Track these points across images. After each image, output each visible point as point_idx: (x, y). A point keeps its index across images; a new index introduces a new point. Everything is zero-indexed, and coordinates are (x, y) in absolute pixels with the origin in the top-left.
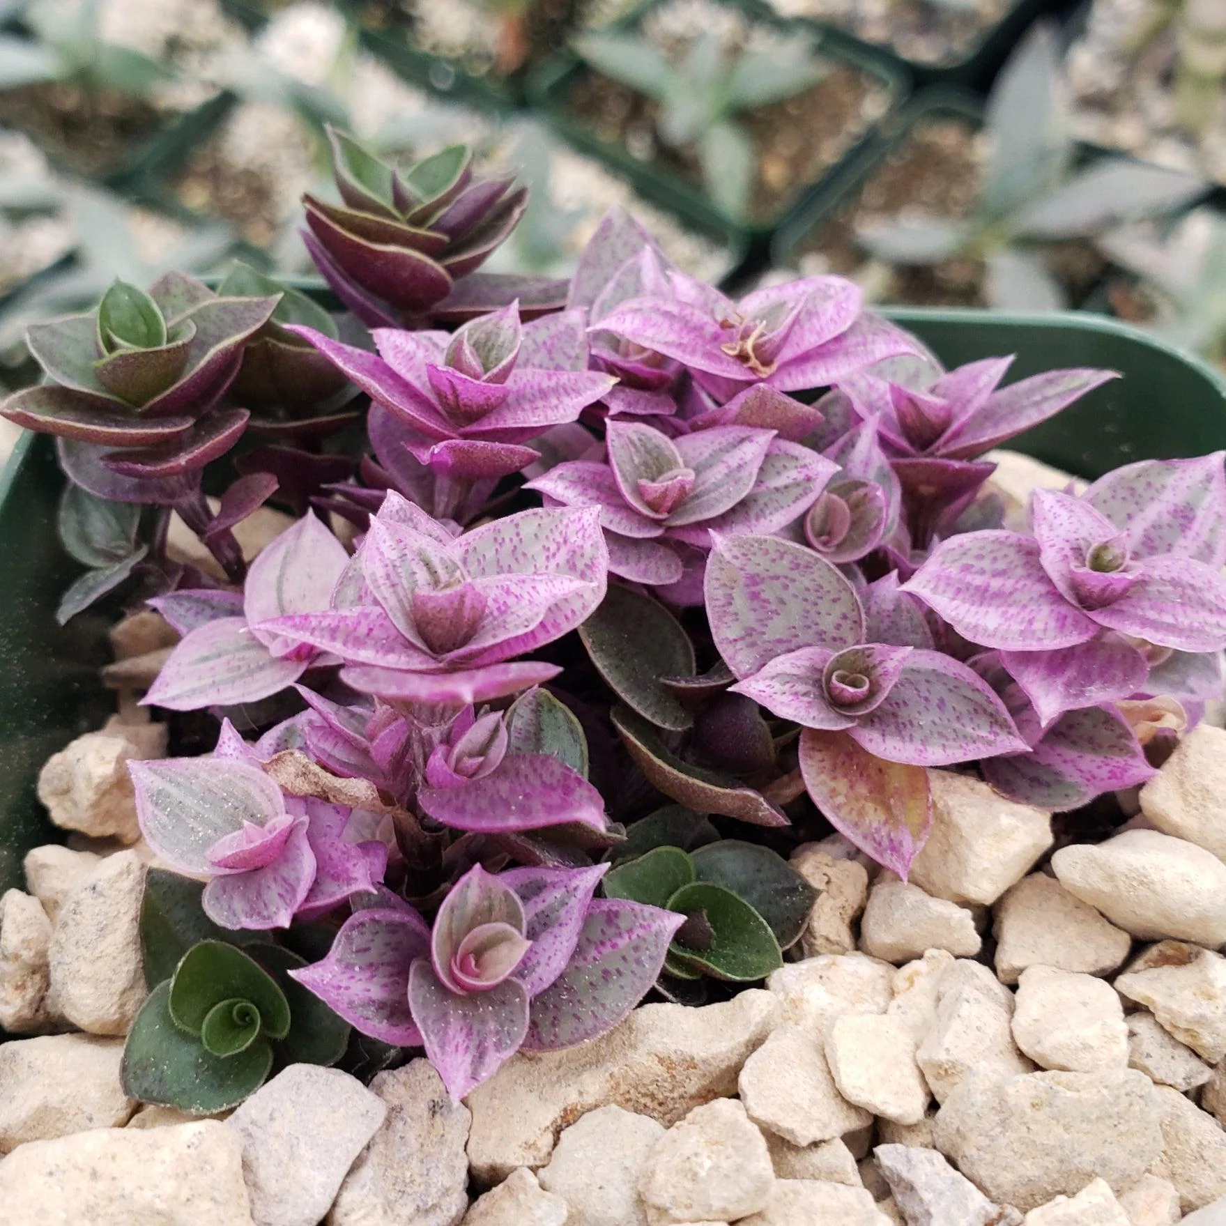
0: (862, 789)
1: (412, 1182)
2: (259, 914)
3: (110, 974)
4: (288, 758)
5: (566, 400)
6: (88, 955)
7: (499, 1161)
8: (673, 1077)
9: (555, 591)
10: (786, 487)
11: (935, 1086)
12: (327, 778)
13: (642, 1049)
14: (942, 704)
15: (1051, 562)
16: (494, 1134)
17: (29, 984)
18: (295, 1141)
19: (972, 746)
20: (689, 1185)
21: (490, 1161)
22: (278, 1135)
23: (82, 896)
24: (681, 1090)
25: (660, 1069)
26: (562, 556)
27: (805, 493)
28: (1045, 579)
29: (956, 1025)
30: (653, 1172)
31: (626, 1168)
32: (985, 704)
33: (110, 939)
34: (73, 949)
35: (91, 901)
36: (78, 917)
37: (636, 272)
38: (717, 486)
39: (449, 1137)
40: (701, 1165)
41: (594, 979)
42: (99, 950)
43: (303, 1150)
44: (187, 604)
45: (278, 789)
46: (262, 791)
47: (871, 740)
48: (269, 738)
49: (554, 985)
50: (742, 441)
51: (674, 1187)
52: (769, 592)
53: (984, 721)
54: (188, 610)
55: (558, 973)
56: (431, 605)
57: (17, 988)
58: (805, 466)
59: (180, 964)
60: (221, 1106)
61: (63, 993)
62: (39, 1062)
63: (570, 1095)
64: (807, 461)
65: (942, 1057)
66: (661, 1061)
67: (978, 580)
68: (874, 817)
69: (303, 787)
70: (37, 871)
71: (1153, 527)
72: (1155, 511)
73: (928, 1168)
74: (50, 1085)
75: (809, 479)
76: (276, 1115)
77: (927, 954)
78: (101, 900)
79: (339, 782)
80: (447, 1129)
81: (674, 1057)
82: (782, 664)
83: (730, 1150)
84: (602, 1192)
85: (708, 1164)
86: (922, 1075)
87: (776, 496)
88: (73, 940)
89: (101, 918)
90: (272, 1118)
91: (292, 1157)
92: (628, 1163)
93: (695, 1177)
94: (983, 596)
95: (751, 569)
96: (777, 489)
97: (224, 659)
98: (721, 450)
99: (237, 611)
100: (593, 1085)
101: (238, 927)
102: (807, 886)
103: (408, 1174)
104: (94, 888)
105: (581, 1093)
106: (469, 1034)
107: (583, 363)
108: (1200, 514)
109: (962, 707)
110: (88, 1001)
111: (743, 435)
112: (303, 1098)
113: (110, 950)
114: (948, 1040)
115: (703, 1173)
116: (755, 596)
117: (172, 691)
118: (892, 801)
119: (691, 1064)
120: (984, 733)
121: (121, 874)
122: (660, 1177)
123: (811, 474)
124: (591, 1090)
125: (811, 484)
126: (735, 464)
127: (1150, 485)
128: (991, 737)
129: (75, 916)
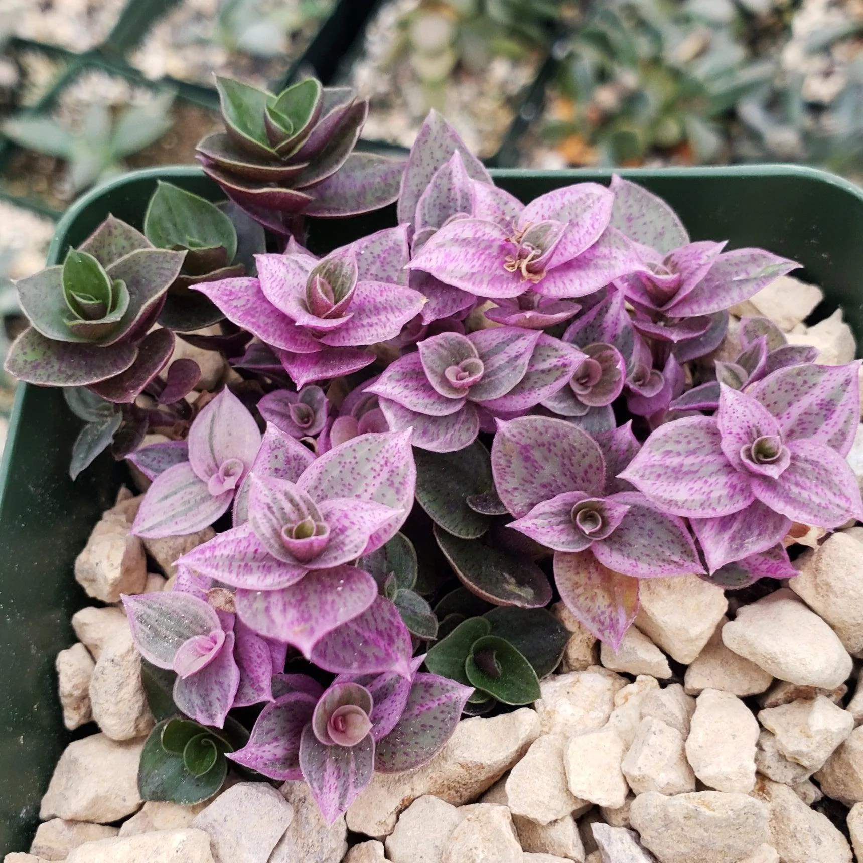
1: (313, 845)
2: (207, 711)
3: (128, 710)
4: (220, 592)
5: (391, 317)
6: (113, 700)
9: (376, 522)
10: (550, 370)
13: (450, 762)
14: (651, 533)
15: (729, 445)
16: (361, 813)
17: (82, 706)
21: (359, 830)
23: (106, 664)
24: (476, 779)
25: (461, 770)
26: (385, 475)
27: (563, 374)
29: (646, 750)
31: (436, 846)
32: (680, 537)
33: (125, 690)
34: (104, 696)
35: (111, 668)
36: (105, 677)
37: (448, 174)
38: (500, 368)
40: (478, 856)
41: (416, 730)
42: (120, 697)
43: (244, 841)
44: (152, 456)
46: (206, 612)
47: (603, 554)
49: (393, 730)
50: (518, 337)
52: (537, 455)
53: (677, 549)
55: (395, 723)
58: (562, 356)
61: (101, 721)
62: (91, 766)
63: (406, 791)
64: (564, 352)
65: (636, 772)
66: (462, 766)
67: (675, 461)
68: (603, 600)
70: (81, 628)
71: (806, 413)
72: (808, 401)
73: (620, 846)
75: (565, 365)
77: (640, 678)
78: (118, 667)
81: (470, 765)
82: (543, 507)
83: (495, 850)
85: (482, 856)
87: (543, 376)
88: (103, 690)
89: (119, 679)
90: (225, 820)
94: (677, 475)
95: (524, 442)
96: (543, 371)
97: (178, 495)
98: (503, 343)
99: (184, 458)
100: (420, 784)
102: (564, 629)
103: (310, 841)
104: (113, 661)
105: (413, 789)
106: (338, 777)
108: (839, 409)
109: (664, 538)
111: (519, 333)
112: (244, 808)
113: (127, 696)
114: (641, 761)
116: (527, 459)
118: (615, 589)
119: (481, 767)
120: (676, 559)
121: (128, 652)
123: (566, 362)
124: (418, 788)
125: (567, 369)
126: (513, 354)
127: (805, 382)
128: (681, 562)
129: (103, 676)
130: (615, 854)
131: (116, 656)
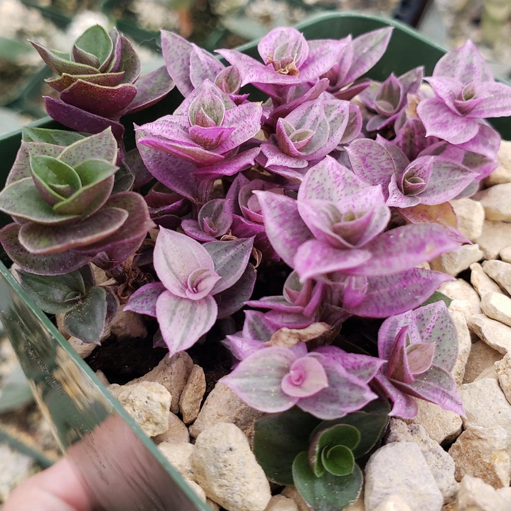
4: (280, 334)
6: (247, 480)
10: (336, 119)
15: (449, 103)
18: (407, 481)
19: (462, 183)
22: (398, 485)
23: (226, 456)
27: (344, 117)
32: (455, 166)
33: (250, 466)
34: (237, 482)
35: (232, 455)
36: (229, 467)
39: (424, 439)
41: (438, 343)
43: (414, 481)
46: (280, 355)
50: (311, 107)
53: (458, 173)
54: (142, 303)
58: (339, 107)
61: (246, 504)
64: (338, 105)
67: (439, 120)
71: (463, 76)
72: (460, 70)
75: (342, 112)
76: (392, 477)
77: (472, 267)
78: (237, 452)
80: (421, 437)
82: (391, 187)
87: (334, 124)
88: (233, 479)
89: (241, 460)
90: (391, 480)
91: (411, 487)
92: (500, 397)
95: (362, 155)
98: (305, 115)
99: (163, 289)
104: (231, 449)
108: (475, 65)
109: (448, 171)
110: (261, 499)
111: (310, 105)
116: (367, 166)
117: (177, 342)
118: (438, 220)
120: (462, 176)
123: (342, 109)
125: (344, 114)
126: (313, 118)
127: (454, 62)
128: (466, 176)
129: (227, 468)
131: (231, 444)
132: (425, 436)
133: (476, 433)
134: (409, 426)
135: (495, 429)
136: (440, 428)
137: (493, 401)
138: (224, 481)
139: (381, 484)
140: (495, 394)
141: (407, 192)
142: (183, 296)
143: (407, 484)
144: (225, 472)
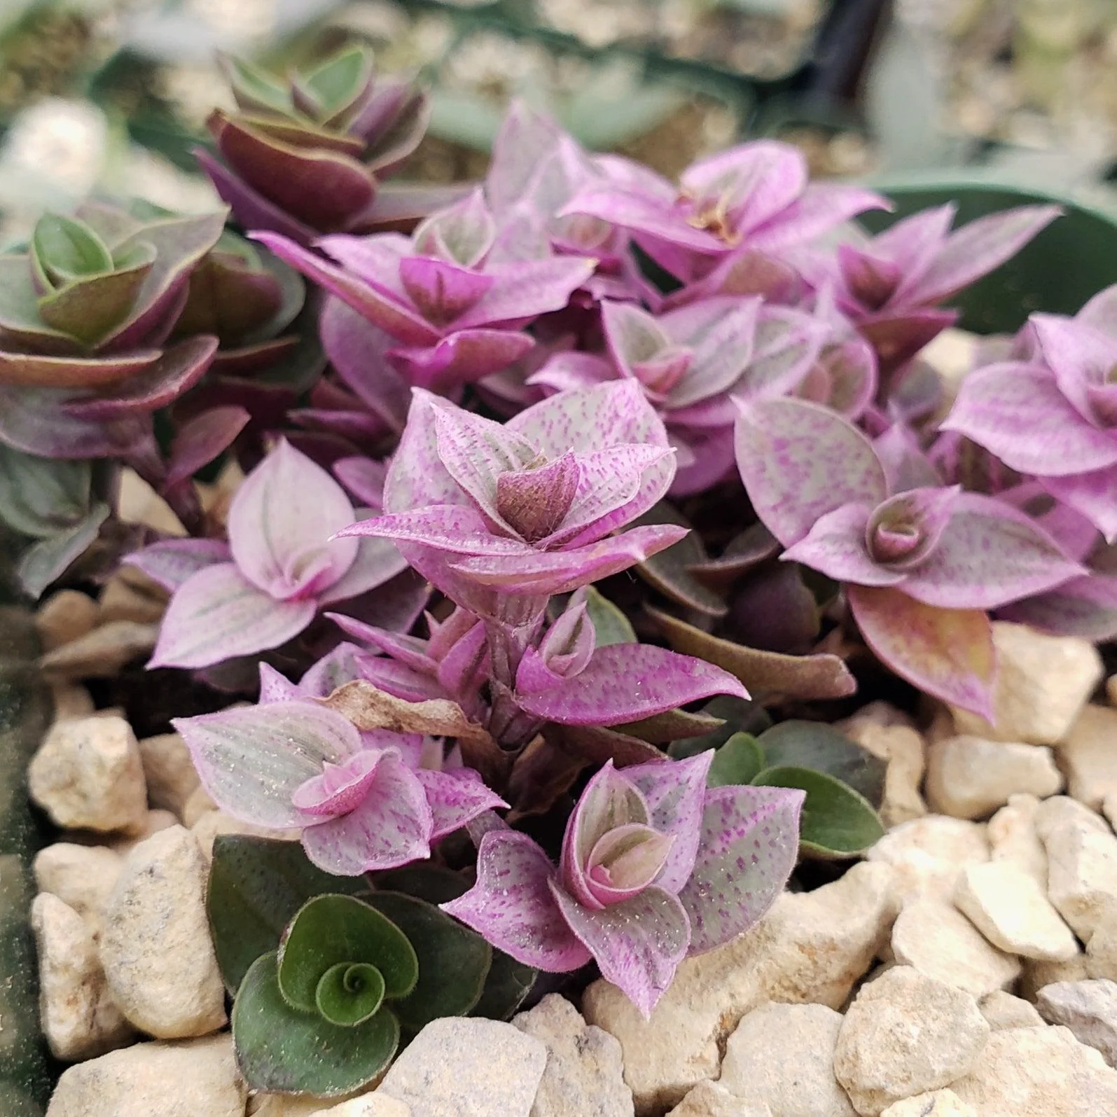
0: (919, 643)
2: (382, 852)
3: (185, 964)
4: (353, 690)
6: (156, 947)
7: (667, 1082)
8: (815, 963)
9: (640, 460)
10: (781, 353)
11: (1076, 922)
12: (402, 705)
13: (782, 940)
14: (986, 544)
15: (1071, 385)
16: (653, 1056)
17: (81, 996)
18: (462, 1102)
19: (1030, 579)
20: (899, 1058)
21: (657, 1085)
22: (439, 1099)
23: (138, 882)
24: (823, 976)
25: (801, 958)
26: (618, 431)
27: (802, 355)
28: (1066, 404)
29: (1083, 857)
30: (857, 1055)
31: (817, 1058)
33: (178, 926)
34: (138, 944)
35: (150, 886)
36: (136, 908)
37: (558, 165)
38: (710, 361)
39: (604, 1070)
40: (909, 1035)
41: (731, 870)
42: (169, 939)
44: (168, 557)
45: (350, 724)
46: (331, 729)
47: (924, 591)
48: (312, 677)
49: (687, 885)
50: (729, 311)
51: (883, 1063)
52: (797, 455)
53: (1033, 552)
54: (170, 563)
55: (689, 872)
56: (527, 485)
57: (69, 1003)
58: (797, 328)
59: (290, 931)
60: (358, 1081)
62: (129, 1076)
63: (722, 1001)
64: (798, 323)
65: (1082, 890)
66: (802, 948)
67: (1009, 411)
68: (940, 667)
69: (377, 719)
70: (52, 874)
73: (1106, 998)
74: (150, 1098)
75: (803, 341)
77: (1013, 799)
78: (162, 883)
79: (416, 707)
80: (601, 1062)
81: (814, 942)
82: (826, 524)
83: (935, 1011)
84: (799, 1088)
85: (915, 1031)
86: (1060, 915)
87: (774, 363)
88: (135, 934)
89: (164, 904)
90: (427, 1082)
92: (817, 1052)
93: (905, 1049)
94: (1017, 426)
95: (778, 433)
96: (772, 357)
97: (224, 609)
98: (708, 325)
99: (225, 557)
100: (744, 985)
101: (361, 872)
102: (872, 757)
104: (151, 872)
105: (732, 996)
106: (630, 946)
107: (548, 250)
109: (1010, 543)
110: (167, 999)
111: (727, 306)
112: (457, 1053)
113: (181, 937)
114: (1082, 873)
115: (912, 1042)
116: (784, 461)
117: (180, 649)
118: (951, 650)
119: (832, 946)
120: (1037, 564)
121: (179, 851)
122: (866, 1057)
123: (803, 336)
124: (742, 990)
125: (806, 347)
126: (726, 336)
128: (1046, 566)
129: (132, 907)
130: (1107, 1008)
131: (157, 861)
132: (610, 1067)
133: (707, 1097)
134: (588, 1028)
135: (750, 1106)
136: (653, 1064)
137: (797, 1053)
138: (119, 932)
139: (403, 1079)
140: (812, 1043)
141: (882, 556)
142: (262, 584)
143: (458, 1109)
144: (127, 916)
